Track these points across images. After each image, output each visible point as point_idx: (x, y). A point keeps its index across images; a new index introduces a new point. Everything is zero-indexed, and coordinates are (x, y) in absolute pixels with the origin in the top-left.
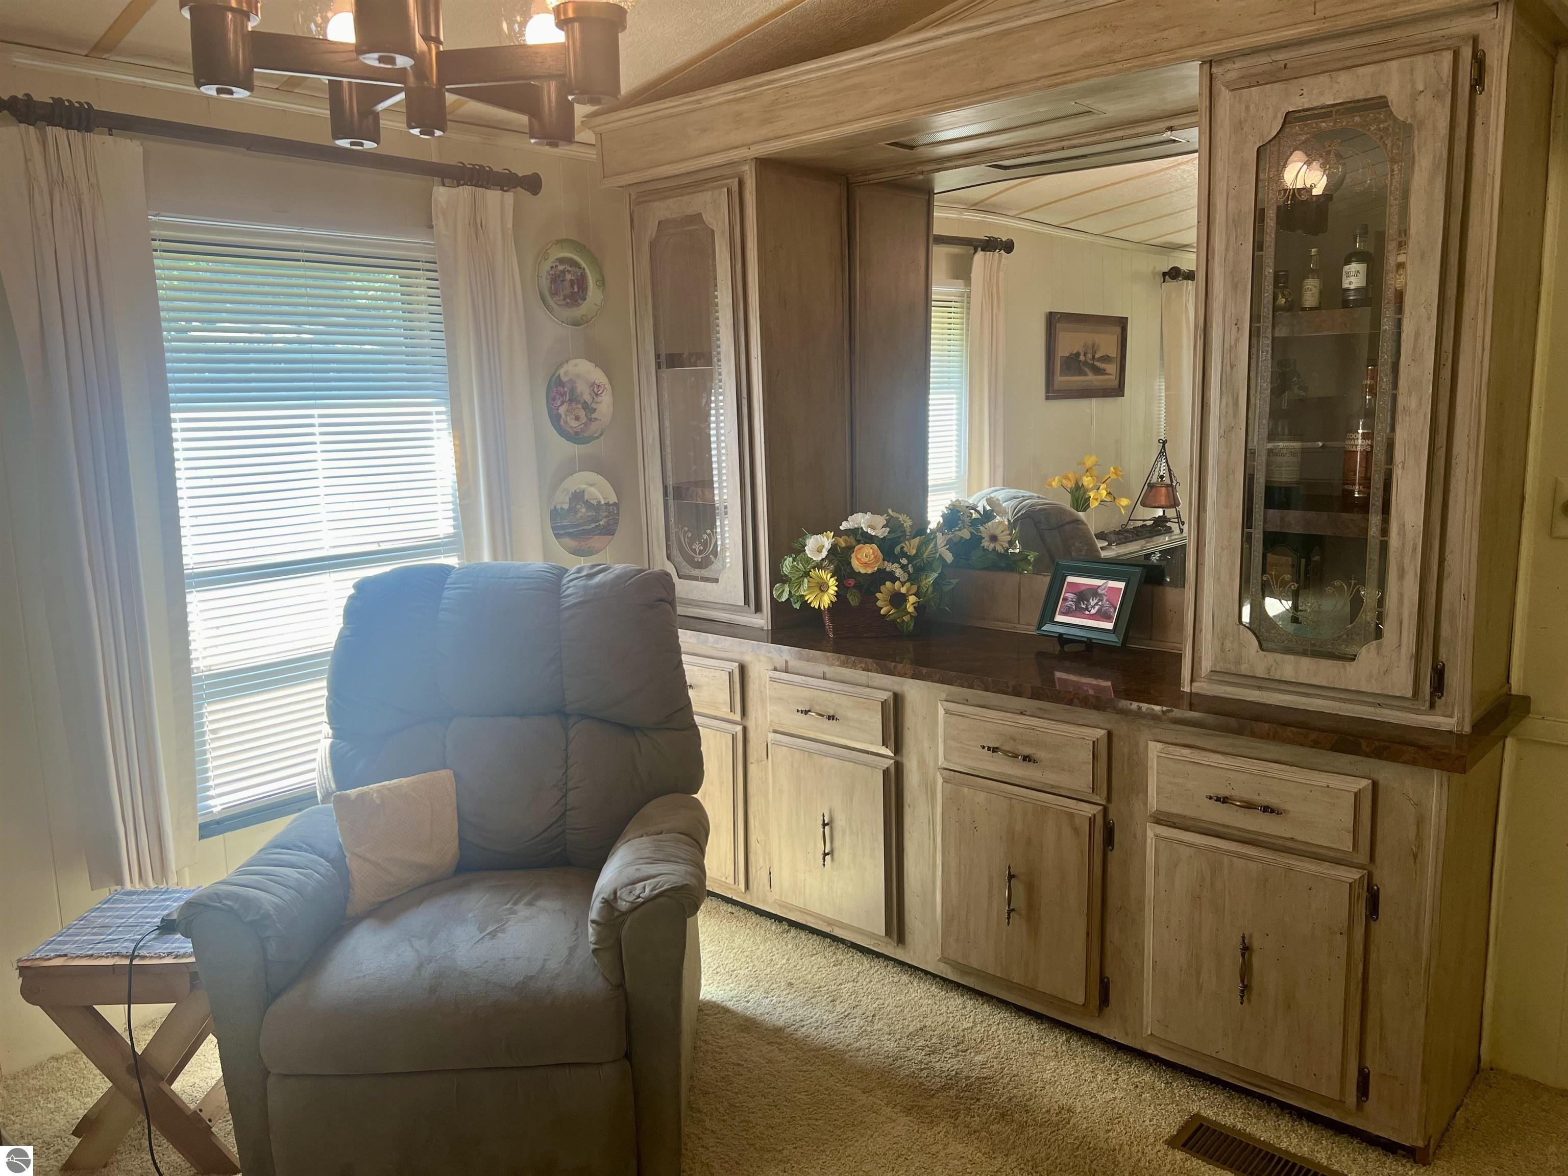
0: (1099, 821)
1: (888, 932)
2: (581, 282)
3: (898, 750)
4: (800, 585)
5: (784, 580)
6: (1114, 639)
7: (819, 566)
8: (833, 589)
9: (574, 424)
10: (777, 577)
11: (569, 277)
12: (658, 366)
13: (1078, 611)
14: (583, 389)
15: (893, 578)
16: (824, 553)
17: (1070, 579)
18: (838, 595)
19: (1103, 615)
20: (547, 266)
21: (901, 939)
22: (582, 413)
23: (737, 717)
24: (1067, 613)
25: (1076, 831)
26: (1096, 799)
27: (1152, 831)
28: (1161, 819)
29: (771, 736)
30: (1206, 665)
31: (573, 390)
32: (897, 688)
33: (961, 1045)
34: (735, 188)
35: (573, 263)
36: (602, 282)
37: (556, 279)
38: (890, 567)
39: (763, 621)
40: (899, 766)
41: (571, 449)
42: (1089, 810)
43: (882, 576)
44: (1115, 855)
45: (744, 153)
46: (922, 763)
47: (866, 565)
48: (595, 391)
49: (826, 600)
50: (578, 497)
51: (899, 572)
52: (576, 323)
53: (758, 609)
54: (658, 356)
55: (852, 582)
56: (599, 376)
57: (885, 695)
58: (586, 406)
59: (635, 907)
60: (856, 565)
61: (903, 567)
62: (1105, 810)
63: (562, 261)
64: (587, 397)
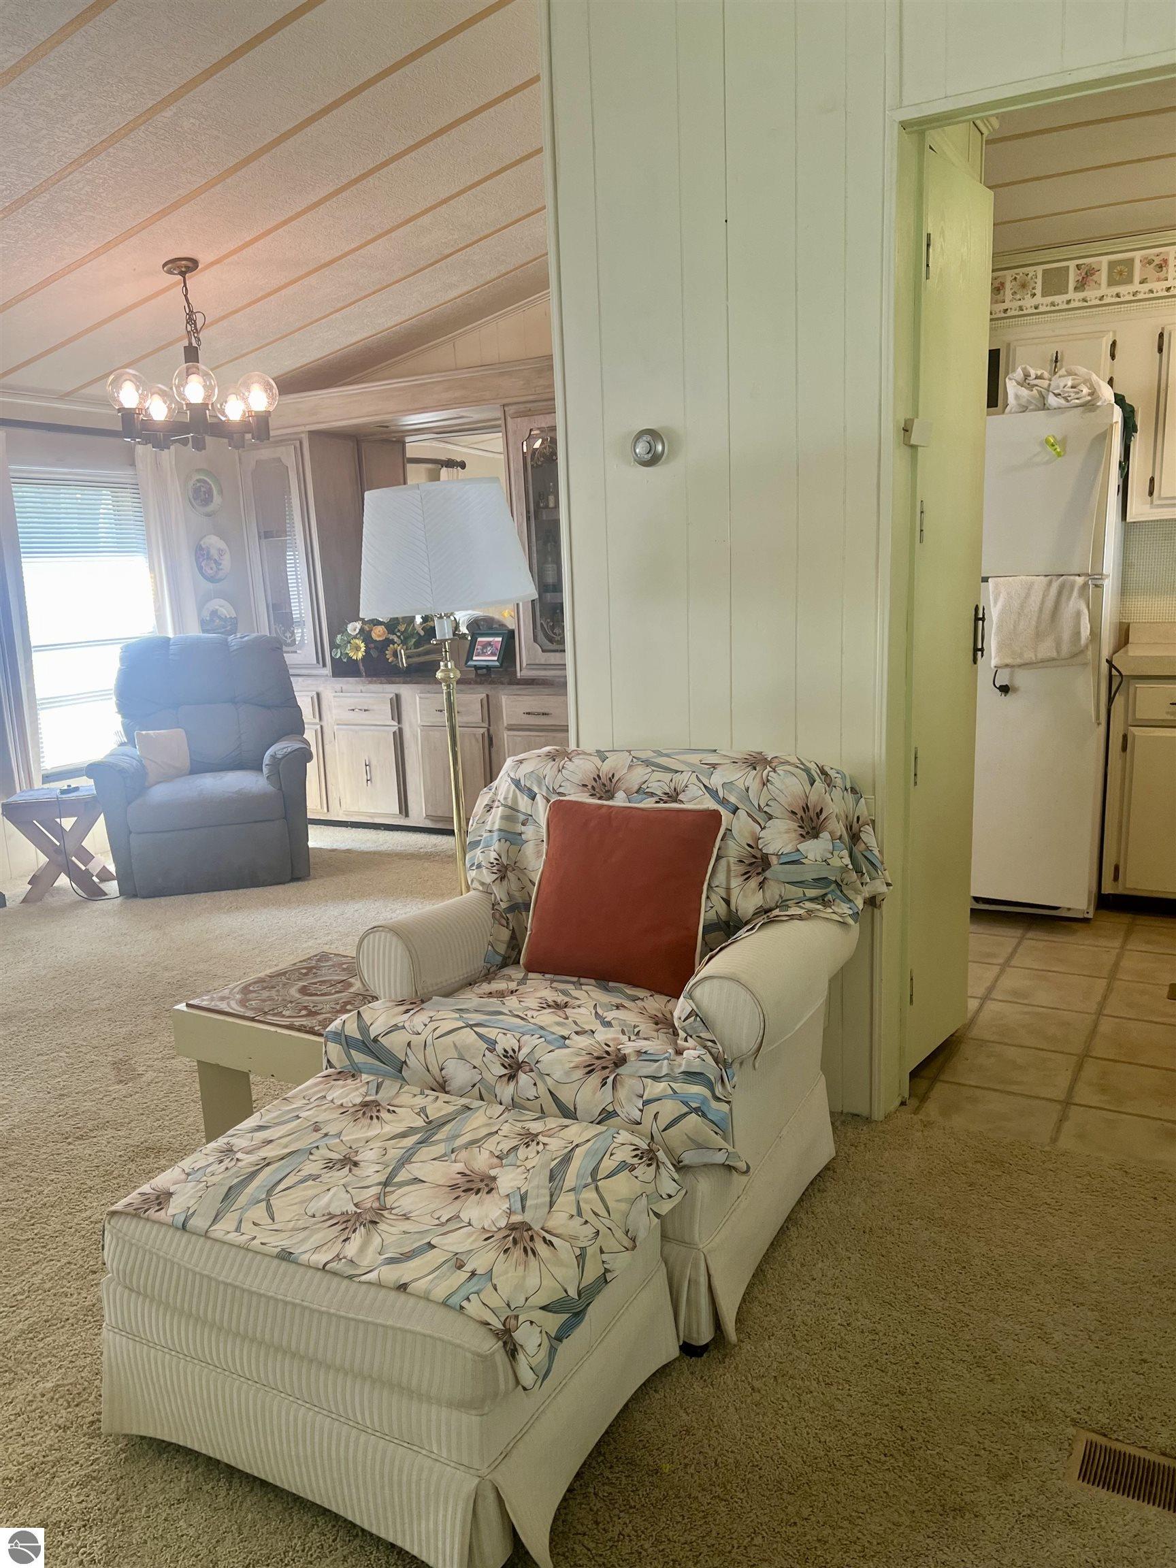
0: (486, 734)
1: (401, 812)
2: (210, 492)
3: (399, 722)
4: (346, 647)
5: (338, 647)
6: (497, 664)
7: (355, 637)
8: (363, 649)
9: (210, 572)
10: (333, 645)
11: (203, 489)
12: (260, 537)
13: (483, 654)
14: (214, 552)
15: (394, 643)
16: (357, 631)
17: (479, 639)
18: (365, 651)
19: (493, 654)
20: (191, 483)
21: (407, 815)
22: (214, 566)
23: (317, 720)
24: (478, 655)
25: (477, 740)
26: (484, 725)
27: (506, 734)
28: (511, 728)
29: (336, 727)
30: (524, 665)
31: (208, 553)
32: (397, 692)
33: (435, 845)
34: (298, 445)
35: (205, 482)
36: (221, 492)
37: (196, 491)
38: (391, 637)
39: (328, 671)
40: (400, 730)
41: (210, 586)
42: (482, 731)
43: (388, 642)
44: (493, 750)
45: (302, 429)
46: (411, 726)
47: (379, 636)
48: (221, 552)
49: (360, 655)
50: (214, 613)
51: (396, 639)
52: (208, 515)
53: (324, 665)
54: (259, 533)
55: (372, 645)
56: (222, 545)
57: (392, 695)
58: (216, 562)
59: (285, 756)
60: (374, 636)
61: (399, 637)
62: (488, 730)
63: (198, 481)
64: (216, 557)
